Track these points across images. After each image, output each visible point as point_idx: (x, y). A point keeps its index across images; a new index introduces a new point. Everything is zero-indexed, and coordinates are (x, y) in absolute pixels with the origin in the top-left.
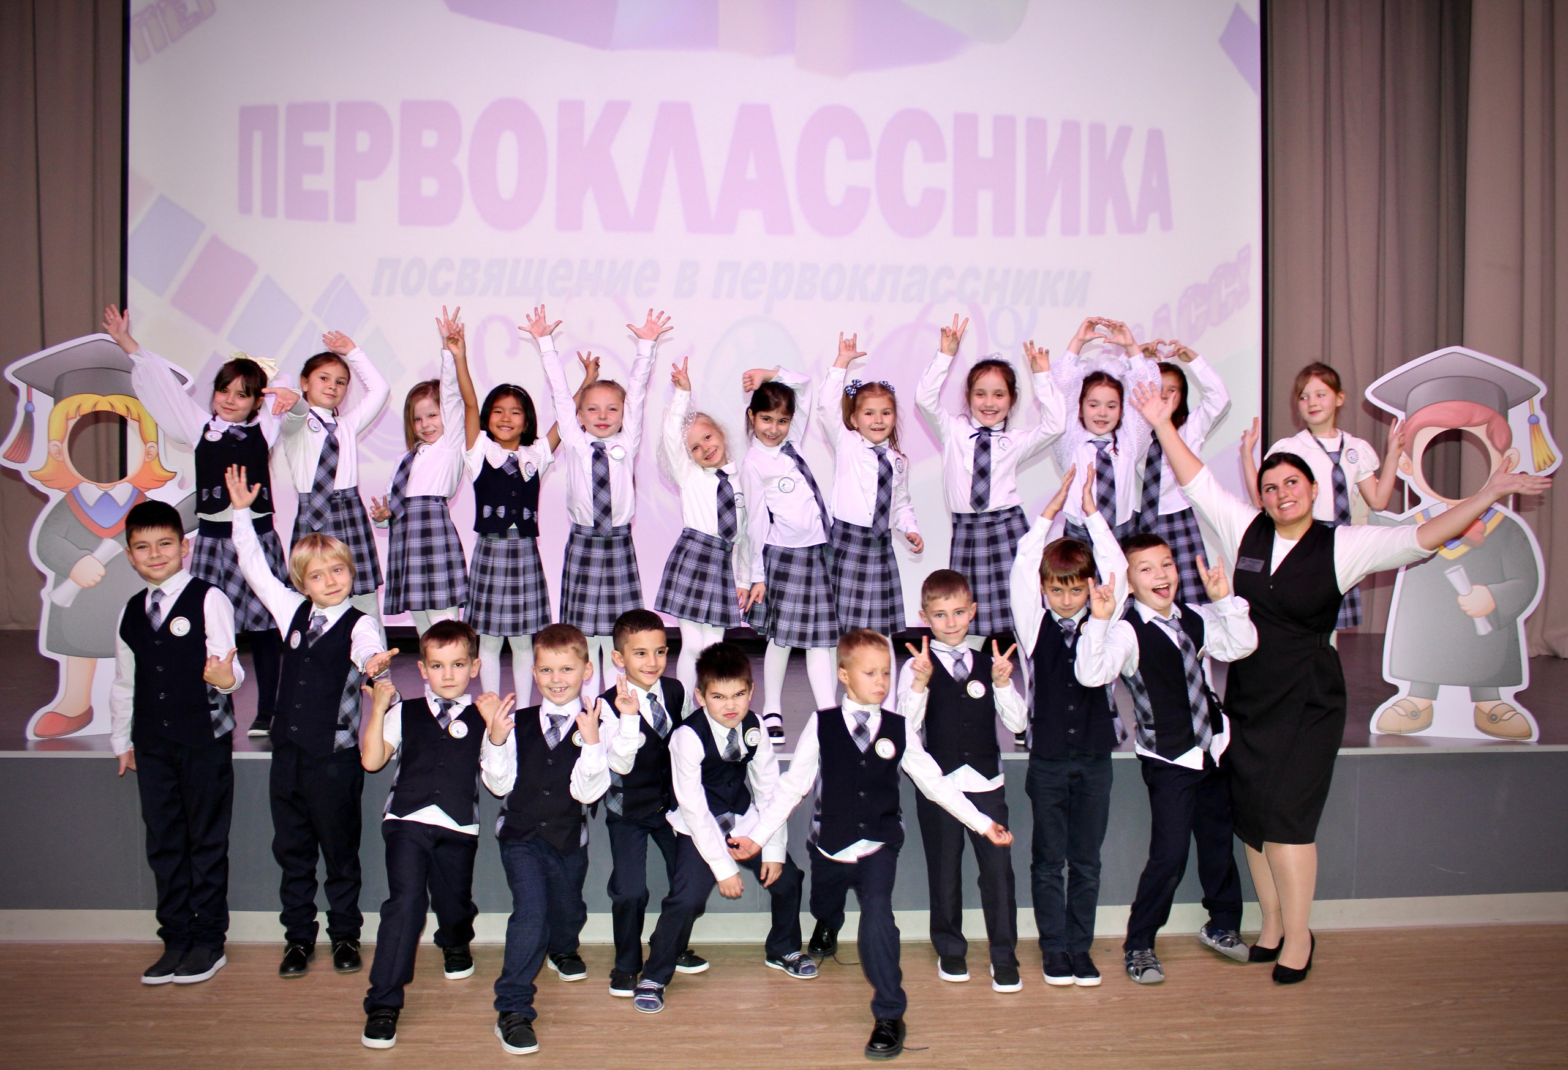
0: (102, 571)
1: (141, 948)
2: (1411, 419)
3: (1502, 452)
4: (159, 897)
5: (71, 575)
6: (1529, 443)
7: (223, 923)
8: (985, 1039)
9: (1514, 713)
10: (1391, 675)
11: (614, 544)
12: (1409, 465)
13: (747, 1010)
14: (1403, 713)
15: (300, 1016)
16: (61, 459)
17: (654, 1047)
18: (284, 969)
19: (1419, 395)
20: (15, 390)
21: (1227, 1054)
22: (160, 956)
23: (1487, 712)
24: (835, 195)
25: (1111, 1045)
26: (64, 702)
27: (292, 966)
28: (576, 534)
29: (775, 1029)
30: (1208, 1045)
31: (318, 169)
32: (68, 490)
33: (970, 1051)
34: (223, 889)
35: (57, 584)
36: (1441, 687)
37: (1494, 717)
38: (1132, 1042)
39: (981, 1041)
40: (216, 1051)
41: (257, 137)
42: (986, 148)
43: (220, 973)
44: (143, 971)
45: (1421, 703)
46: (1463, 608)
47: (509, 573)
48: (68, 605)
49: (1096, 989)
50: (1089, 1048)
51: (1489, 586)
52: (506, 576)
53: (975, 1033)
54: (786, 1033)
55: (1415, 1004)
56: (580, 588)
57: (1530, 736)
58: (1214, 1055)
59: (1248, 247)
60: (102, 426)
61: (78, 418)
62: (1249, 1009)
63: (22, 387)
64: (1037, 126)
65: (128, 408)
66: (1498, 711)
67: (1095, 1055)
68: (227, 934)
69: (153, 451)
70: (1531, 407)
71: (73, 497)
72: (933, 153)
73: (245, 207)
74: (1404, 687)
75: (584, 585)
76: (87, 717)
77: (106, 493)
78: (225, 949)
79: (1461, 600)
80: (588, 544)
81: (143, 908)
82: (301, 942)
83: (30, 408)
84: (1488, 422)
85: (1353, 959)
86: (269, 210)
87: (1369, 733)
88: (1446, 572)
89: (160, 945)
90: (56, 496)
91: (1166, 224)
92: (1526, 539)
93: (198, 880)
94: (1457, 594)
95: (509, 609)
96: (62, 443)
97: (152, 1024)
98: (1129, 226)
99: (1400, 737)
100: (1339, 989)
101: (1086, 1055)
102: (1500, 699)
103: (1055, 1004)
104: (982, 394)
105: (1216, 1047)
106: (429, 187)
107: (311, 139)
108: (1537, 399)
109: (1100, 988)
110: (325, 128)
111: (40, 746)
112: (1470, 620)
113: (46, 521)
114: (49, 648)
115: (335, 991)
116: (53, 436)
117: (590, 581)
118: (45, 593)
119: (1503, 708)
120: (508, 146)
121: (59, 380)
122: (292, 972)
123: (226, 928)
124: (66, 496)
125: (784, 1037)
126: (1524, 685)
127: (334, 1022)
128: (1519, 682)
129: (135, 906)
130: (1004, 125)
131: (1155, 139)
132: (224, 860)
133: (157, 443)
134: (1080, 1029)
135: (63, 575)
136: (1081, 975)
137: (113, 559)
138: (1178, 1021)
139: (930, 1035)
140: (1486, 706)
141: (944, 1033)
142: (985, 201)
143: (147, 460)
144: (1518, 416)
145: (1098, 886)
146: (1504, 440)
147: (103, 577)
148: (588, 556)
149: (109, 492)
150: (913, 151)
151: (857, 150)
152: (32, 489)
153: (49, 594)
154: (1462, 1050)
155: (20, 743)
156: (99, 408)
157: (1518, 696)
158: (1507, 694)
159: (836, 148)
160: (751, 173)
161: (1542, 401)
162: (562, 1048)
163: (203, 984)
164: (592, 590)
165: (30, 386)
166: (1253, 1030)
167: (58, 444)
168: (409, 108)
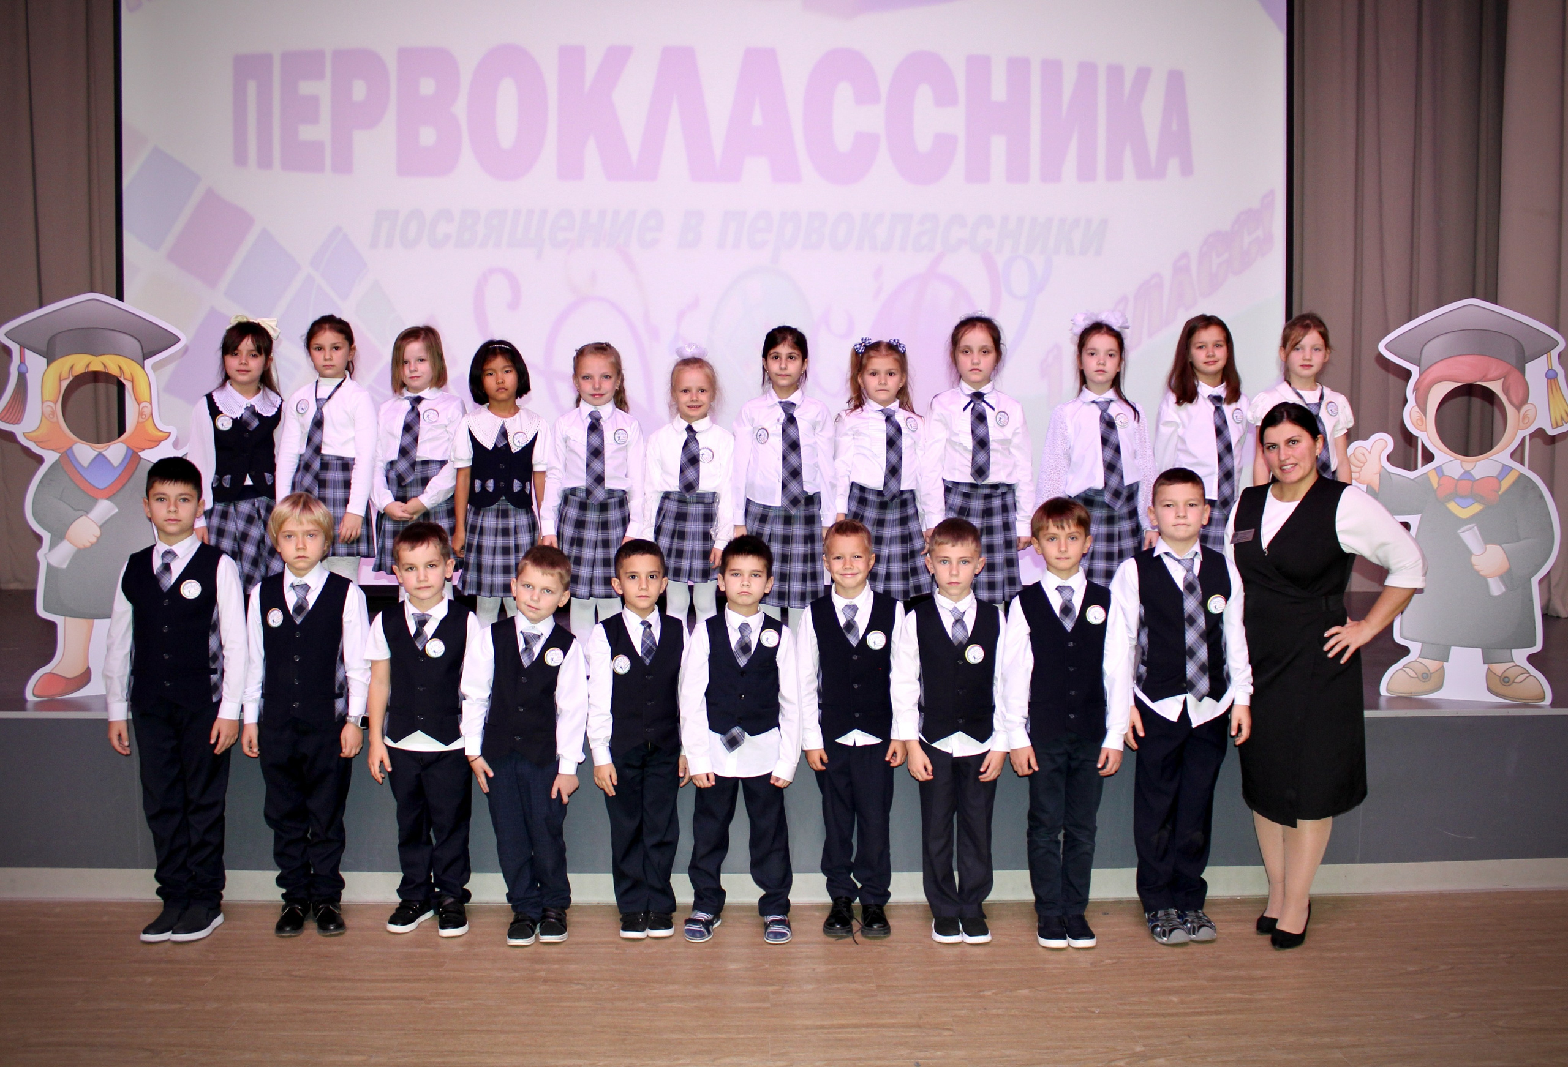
0: (98, 532)
1: (139, 906)
2: (1424, 375)
3: (1518, 408)
4: (158, 858)
5: (67, 536)
6: (1547, 398)
7: (220, 882)
8: (974, 1000)
9: (1528, 675)
10: (1402, 636)
11: (610, 507)
12: (1422, 421)
13: (736, 970)
14: (1414, 675)
15: (293, 973)
16: (55, 420)
17: (642, 1005)
18: (280, 928)
19: (1432, 349)
20: (8, 351)
21: (1214, 1017)
22: (159, 915)
23: (1500, 673)
24: (843, 140)
25: (1099, 1007)
26: (63, 663)
27: (288, 925)
28: (570, 497)
29: (762, 988)
30: (1196, 1008)
31: (314, 120)
32: (62, 451)
33: (957, 1012)
34: (220, 848)
35: (52, 546)
36: (1452, 647)
37: (1506, 680)
38: (1121, 1004)
39: (969, 1002)
40: (212, 1006)
41: (252, 87)
42: (999, 91)
43: (216, 931)
44: (142, 929)
45: (1432, 665)
46: (1476, 567)
47: (500, 533)
48: (64, 566)
49: (1091, 951)
50: (1077, 1009)
51: (1503, 545)
52: (496, 535)
53: (964, 994)
54: (774, 993)
55: (1411, 968)
56: (574, 551)
57: (1544, 698)
58: (1202, 1018)
59: (1272, 193)
60: (101, 386)
61: (71, 378)
62: (1242, 973)
63: (15, 348)
64: (1052, 69)
65: (120, 368)
66: (1511, 674)
67: (1082, 1017)
68: (223, 892)
69: (147, 411)
70: (1549, 361)
71: (67, 458)
72: (945, 97)
73: (240, 159)
74: (1415, 648)
75: (578, 548)
76: (85, 678)
77: (100, 454)
78: (222, 908)
79: (1474, 560)
80: (583, 506)
81: (142, 867)
82: (299, 902)
83: (23, 369)
84: (1505, 377)
85: (1354, 924)
86: (265, 162)
87: (1379, 695)
88: (1459, 531)
89: (159, 903)
90: (50, 457)
91: (1187, 169)
92: (1542, 496)
93: (195, 840)
94: (1470, 553)
95: (500, 569)
96: (56, 403)
97: (149, 979)
98: (1148, 171)
99: (1411, 699)
100: (1335, 954)
101: (1071, 1017)
102: (1513, 661)
103: (1046, 966)
104: (967, 351)
105: (1204, 1010)
106: (427, 136)
107: (306, 88)
108: (1555, 353)
109: (1095, 951)
110: (321, 76)
111: (39, 706)
112: (1484, 580)
113: (41, 482)
114: (46, 609)
115: (330, 949)
116: (47, 396)
117: (585, 544)
118: (41, 555)
119: (1517, 670)
120: (507, 94)
121: (51, 342)
122: (288, 932)
123: (223, 887)
124: (60, 457)
125: (771, 996)
126: (1538, 647)
127: (328, 979)
128: (1533, 644)
129: (136, 866)
130: (1018, 67)
131: (1176, 81)
132: (221, 819)
133: (151, 404)
134: (1070, 991)
135: (59, 536)
136: (1076, 937)
137: (109, 520)
138: (1168, 984)
139: (917, 996)
140: (1499, 668)
141: (932, 994)
142: (998, 145)
143: (141, 420)
144: (1535, 371)
145: (1093, 850)
146: (1521, 394)
147: (98, 539)
148: (583, 518)
149: (104, 453)
150: (924, 95)
151: (866, 94)
152: (27, 451)
153: (45, 555)
154: (1452, 1014)
155: (20, 703)
156: (93, 368)
157: (1531, 659)
158: (1520, 656)
159: (844, 92)
160: (757, 119)
161: (1560, 355)
162: (551, 1006)
163: (199, 942)
164: (587, 553)
165: (23, 347)
166: (1244, 993)
167: (52, 405)
168: (405, 55)
